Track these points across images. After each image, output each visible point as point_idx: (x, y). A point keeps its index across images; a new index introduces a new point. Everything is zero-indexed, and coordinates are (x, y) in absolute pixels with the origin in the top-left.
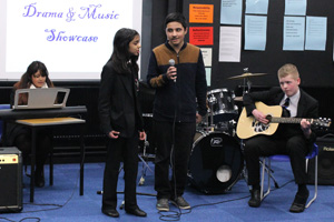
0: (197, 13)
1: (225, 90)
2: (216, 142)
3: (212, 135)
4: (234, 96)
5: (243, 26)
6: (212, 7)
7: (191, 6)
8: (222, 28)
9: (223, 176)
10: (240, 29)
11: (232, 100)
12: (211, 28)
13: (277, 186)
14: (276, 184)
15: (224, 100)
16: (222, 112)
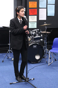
0: (31, 5)
1: (38, 30)
2: (35, 47)
3: (33, 45)
4: (41, 32)
5: (47, 8)
6: (36, 2)
7: (30, 2)
8: (40, 9)
9: (37, 57)
10: (46, 9)
11: (40, 33)
12: (36, 9)
13: (55, 60)
14: (55, 59)
15: (38, 33)
16: (37, 37)
